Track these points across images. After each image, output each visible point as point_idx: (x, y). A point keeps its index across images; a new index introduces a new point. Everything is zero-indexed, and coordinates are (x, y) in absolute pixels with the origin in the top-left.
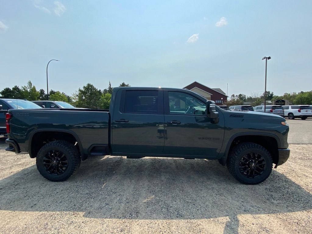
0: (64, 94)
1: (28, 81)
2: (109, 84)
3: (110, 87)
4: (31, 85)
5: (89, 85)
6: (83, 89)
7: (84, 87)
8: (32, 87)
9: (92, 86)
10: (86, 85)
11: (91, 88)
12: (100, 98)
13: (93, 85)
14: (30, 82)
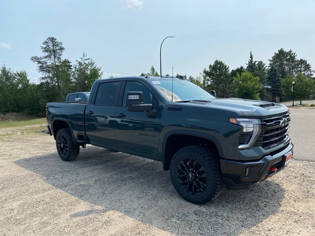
0: (192, 78)
1: (150, 67)
2: (250, 56)
3: (251, 61)
4: (154, 71)
5: (217, 62)
6: (208, 69)
7: (210, 66)
8: (155, 73)
9: (221, 63)
10: (212, 64)
11: (220, 67)
12: (232, 80)
13: (223, 62)
14: (153, 68)
